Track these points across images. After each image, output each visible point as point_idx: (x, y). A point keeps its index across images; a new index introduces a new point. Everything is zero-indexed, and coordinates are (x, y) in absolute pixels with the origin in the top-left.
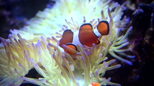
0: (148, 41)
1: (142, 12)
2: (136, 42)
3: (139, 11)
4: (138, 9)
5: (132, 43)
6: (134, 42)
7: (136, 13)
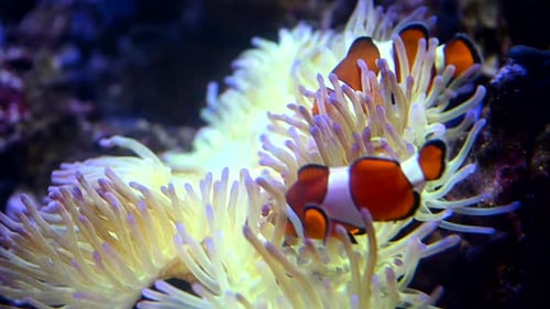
0: (545, 169)
1: (520, 72)
2: (505, 174)
3: (511, 72)
4: (509, 67)
5: (494, 177)
6: (498, 174)
7: (501, 79)
